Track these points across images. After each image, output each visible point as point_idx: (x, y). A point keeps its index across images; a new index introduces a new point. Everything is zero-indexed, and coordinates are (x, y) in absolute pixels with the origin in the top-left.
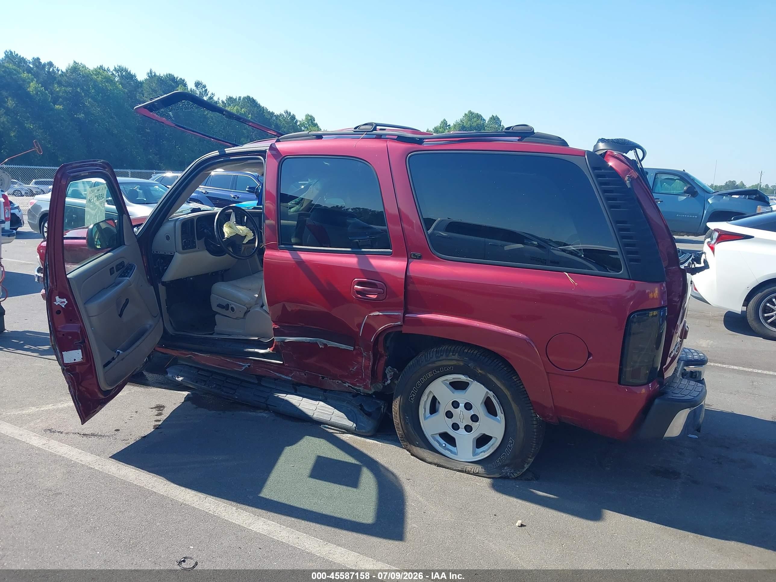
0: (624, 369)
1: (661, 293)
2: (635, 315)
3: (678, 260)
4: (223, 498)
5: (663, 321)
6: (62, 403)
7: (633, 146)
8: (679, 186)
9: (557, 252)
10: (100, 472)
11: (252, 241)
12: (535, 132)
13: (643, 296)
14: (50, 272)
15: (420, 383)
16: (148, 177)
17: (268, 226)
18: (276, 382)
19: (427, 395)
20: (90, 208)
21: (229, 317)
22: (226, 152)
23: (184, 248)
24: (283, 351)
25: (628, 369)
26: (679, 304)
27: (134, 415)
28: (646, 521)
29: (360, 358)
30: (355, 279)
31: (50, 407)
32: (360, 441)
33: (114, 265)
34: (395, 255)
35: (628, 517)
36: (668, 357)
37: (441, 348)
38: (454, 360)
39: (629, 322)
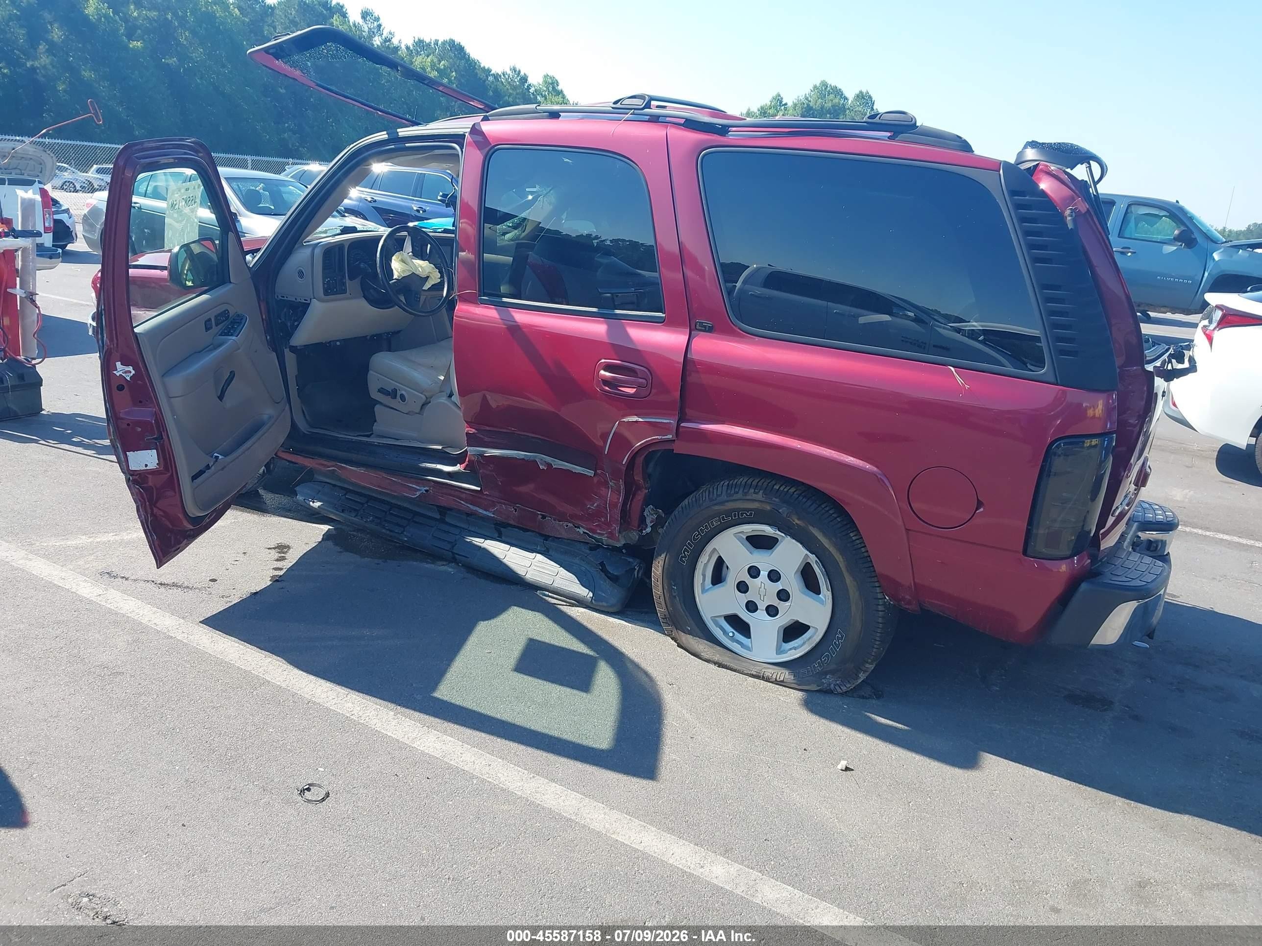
0: (1035, 531)
1: (1108, 410)
2: (1060, 444)
3: (1142, 355)
4: (375, 697)
5: (1106, 456)
6: (128, 532)
7: (1084, 157)
8: (1169, 228)
9: (946, 332)
10: (185, 645)
11: (438, 287)
12: (917, 125)
13: (1078, 413)
14: (107, 320)
15: (698, 535)
16: (280, 170)
17: (464, 262)
18: (468, 518)
19: (709, 556)
20: (175, 219)
21: (396, 410)
22: (400, 134)
23: (327, 292)
24: (481, 471)
25: (1041, 532)
26: (1137, 429)
27: (241, 557)
28: (1049, 775)
29: (603, 489)
30: (601, 360)
31: (110, 537)
32: (598, 619)
33: (212, 315)
34: (668, 323)
35: (1021, 766)
36: (1110, 516)
37: (736, 481)
38: (756, 501)
39: (1049, 454)
